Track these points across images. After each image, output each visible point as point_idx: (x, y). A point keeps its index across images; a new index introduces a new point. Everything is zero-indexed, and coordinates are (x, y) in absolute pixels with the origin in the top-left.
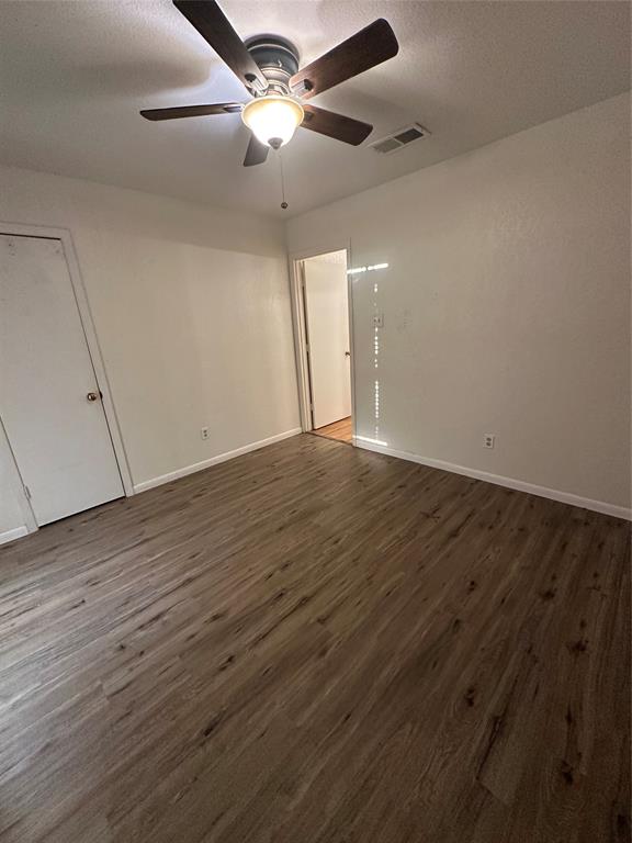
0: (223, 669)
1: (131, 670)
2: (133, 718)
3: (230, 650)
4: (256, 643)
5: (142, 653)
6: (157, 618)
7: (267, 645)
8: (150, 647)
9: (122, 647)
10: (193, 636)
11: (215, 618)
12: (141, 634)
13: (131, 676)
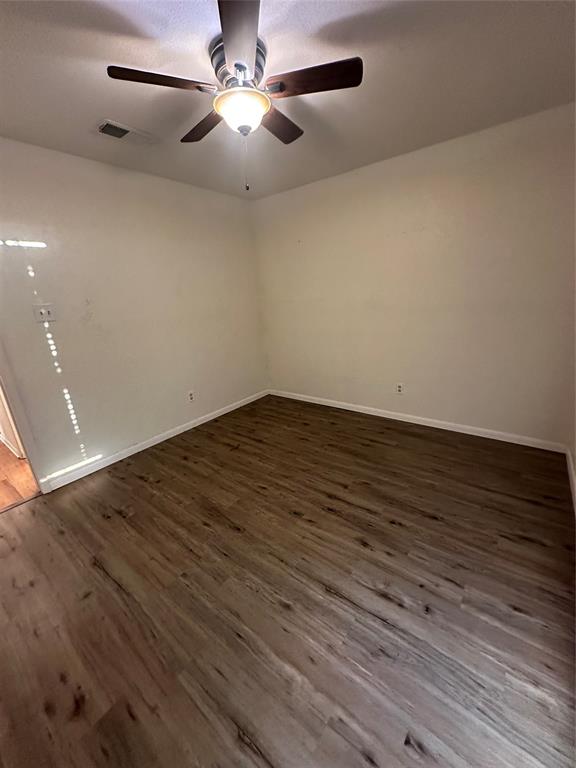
0: (400, 524)
1: (437, 586)
2: (459, 561)
3: (385, 524)
4: (375, 513)
5: (421, 586)
6: (385, 596)
7: (372, 507)
8: (413, 581)
9: (427, 609)
10: (389, 554)
11: (365, 544)
12: (407, 601)
13: (442, 582)
